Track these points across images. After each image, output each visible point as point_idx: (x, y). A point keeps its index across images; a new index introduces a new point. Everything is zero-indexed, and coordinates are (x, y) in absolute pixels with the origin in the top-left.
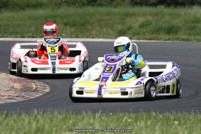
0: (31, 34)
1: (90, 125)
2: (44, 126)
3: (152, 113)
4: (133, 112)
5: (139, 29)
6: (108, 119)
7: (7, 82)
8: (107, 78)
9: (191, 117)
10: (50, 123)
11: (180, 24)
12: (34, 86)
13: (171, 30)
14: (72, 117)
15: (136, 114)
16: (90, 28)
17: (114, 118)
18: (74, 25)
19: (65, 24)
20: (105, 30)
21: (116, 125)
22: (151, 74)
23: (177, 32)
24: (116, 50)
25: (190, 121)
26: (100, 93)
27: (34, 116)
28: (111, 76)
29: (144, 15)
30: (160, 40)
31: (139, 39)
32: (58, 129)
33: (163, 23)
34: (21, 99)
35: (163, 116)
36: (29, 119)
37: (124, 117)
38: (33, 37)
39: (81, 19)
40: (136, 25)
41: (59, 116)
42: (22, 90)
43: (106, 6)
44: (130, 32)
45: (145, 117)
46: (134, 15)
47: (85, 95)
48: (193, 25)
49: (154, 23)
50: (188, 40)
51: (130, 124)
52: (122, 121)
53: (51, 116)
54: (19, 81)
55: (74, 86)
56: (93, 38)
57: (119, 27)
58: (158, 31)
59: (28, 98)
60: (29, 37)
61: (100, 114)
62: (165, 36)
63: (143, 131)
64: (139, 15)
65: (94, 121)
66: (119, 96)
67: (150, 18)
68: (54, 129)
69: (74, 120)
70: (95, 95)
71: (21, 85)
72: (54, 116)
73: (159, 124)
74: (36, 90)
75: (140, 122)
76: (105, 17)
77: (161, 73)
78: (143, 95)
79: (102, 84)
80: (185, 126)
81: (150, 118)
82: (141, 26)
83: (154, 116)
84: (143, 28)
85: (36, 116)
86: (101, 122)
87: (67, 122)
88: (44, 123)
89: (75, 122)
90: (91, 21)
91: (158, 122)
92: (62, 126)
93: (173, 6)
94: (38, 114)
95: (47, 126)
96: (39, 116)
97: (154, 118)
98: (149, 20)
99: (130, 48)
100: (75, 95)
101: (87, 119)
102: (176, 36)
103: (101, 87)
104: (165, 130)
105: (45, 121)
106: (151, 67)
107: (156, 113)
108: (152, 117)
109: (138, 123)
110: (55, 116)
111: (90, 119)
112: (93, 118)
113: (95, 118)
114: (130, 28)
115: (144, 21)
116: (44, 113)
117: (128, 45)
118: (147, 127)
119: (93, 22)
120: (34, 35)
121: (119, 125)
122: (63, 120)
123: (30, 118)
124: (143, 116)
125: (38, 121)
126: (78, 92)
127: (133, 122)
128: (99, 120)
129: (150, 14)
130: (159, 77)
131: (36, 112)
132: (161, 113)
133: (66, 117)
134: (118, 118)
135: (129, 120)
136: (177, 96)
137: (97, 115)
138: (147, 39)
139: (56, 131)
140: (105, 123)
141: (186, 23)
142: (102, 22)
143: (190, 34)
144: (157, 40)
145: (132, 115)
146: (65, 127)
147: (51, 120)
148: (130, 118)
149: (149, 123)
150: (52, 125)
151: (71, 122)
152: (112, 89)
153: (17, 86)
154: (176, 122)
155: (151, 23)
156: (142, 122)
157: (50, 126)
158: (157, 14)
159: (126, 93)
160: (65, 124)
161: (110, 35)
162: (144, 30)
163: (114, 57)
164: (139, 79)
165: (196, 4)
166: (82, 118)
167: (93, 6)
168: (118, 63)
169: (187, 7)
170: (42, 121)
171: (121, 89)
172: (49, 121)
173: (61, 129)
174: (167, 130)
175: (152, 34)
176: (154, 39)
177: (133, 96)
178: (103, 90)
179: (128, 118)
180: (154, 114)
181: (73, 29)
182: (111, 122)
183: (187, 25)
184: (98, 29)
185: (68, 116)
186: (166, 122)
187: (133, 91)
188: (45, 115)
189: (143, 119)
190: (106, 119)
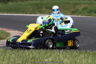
0: (30, 12)
1: (58, 56)
2: (36, 56)
3: (87, 51)
4: (78, 50)
5: (82, 11)
6: (66, 53)
10: (38, 55)
14: (49, 52)
15: (80, 51)
17: (69, 53)
19: (47, 8)
20: (66, 11)
29: (84, 4)
30: (92, 16)
31: (82, 15)
33: (94, 8)
35: (93, 52)
36: (29, 53)
37: (74, 52)
38: (31, 14)
40: (80, 9)
41: (43, 51)
44: (78, 12)
45: (84, 53)
46: (80, 4)
49: (89, 8)
51: (77, 56)
52: (73, 54)
53: (39, 51)
57: (73, 10)
58: (91, 12)
60: (29, 14)
61: (63, 51)
62: (94, 14)
63: (83, 59)
64: (82, 4)
65: (60, 54)
67: (87, 5)
68: (41, 57)
69: (50, 54)
73: (90, 56)
75: (82, 55)
81: (86, 53)
82: (83, 9)
83: (88, 52)
85: (32, 51)
86: (63, 55)
87: (47, 54)
88: (36, 54)
89: (51, 54)
92: (44, 56)
95: (37, 56)
97: (89, 53)
98: (87, 7)
101: (56, 53)
104: (93, 59)
105: (36, 53)
107: (89, 51)
108: (88, 53)
109: (81, 55)
110: (41, 51)
111: (58, 53)
112: (59, 53)
113: (60, 52)
114: (77, 10)
118: (85, 57)
120: (32, 13)
121: (71, 56)
122: (45, 53)
123: (29, 52)
124: (83, 52)
125: (33, 54)
127: (78, 55)
128: (62, 54)
132: (92, 51)
133: (46, 52)
134: (71, 53)
138: (86, 16)
139: (41, 58)
140: (65, 55)
142: (64, 7)
144: (91, 16)
146: (46, 57)
147: (39, 53)
148: (77, 53)
149: (86, 55)
150: (40, 56)
151: (49, 54)
156: (83, 55)
157: (38, 56)
158: (90, 4)
160: (46, 55)
161: (68, 13)
162: (84, 11)
166: (54, 52)
170: (35, 54)
172: (38, 54)
173: (44, 57)
176: (89, 16)
179: (76, 53)
180: (88, 51)
181: (50, 11)
182: (68, 55)
184: (62, 10)
185: (47, 51)
186: (94, 55)
188: (36, 51)
190: (65, 53)
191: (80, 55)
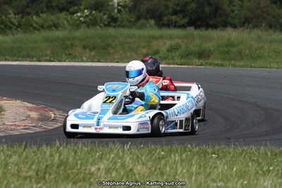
0: (48, 58)
1: (119, 158)
2: (67, 159)
4: (167, 145)
5: (167, 53)
6: (138, 152)
7: (22, 110)
9: (231, 150)
10: (74, 156)
11: (212, 48)
12: (53, 116)
13: (203, 55)
14: (98, 150)
15: (169, 147)
16: (112, 51)
18: (94, 48)
19: (84, 48)
20: (129, 54)
21: (148, 158)
23: (209, 57)
25: (230, 154)
27: (56, 148)
29: (171, 38)
30: (192, 65)
31: (168, 64)
32: (84, 162)
33: (194, 46)
34: (38, 130)
35: (199, 149)
36: (51, 152)
37: (156, 149)
38: (51, 61)
39: (102, 42)
40: (164, 49)
41: (84, 148)
42: (39, 120)
43: (129, 27)
45: (179, 149)
46: (161, 37)
48: (226, 49)
50: (222, 65)
51: (163, 157)
52: (154, 154)
53: (76, 148)
54: (36, 110)
56: (117, 62)
57: (145, 51)
58: (188, 55)
59: (45, 128)
60: (46, 61)
61: (130, 146)
62: (197, 61)
63: (179, 165)
64: (166, 38)
65: (123, 153)
67: (179, 41)
68: (79, 162)
71: (38, 114)
72: (78, 148)
74: (54, 120)
76: (129, 40)
80: (224, 161)
81: (185, 151)
82: (169, 50)
83: (189, 149)
84: (172, 52)
85: (58, 148)
87: (94, 154)
88: (67, 156)
89: (102, 154)
90: (113, 44)
91: (194, 155)
92: (88, 159)
93: (203, 29)
94: (61, 145)
95: (71, 159)
96: (61, 148)
97: (190, 151)
98: (178, 43)
101: (115, 152)
102: (210, 61)
104: (202, 164)
105: (69, 153)
107: (191, 145)
108: (187, 150)
110: (80, 147)
111: (119, 151)
112: (122, 151)
113: (124, 150)
114: (157, 52)
115: (173, 44)
116: (67, 145)
118: (182, 161)
119: (116, 45)
120: (52, 59)
121: (151, 158)
122: (89, 152)
123: (52, 150)
124: (177, 149)
125: (60, 155)
127: (167, 155)
128: (129, 153)
129: (179, 37)
131: (58, 144)
132: (198, 145)
133: (92, 150)
134: (149, 151)
135: (163, 153)
137: (127, 147)
138: (177, 64)
139: (81, 163)
140: (135, 156)
141: (219, 47)
142: (125, 46)
143: (224, 59)
145: (164, 148)
146: (91, 160)
147: (75, 153)
148: (162, 150)
149: (184, 156)
150: (78, 158)
151: (98, 154)
153: (34, 115)
154: (214, 155)
155: (180, 46)
156: (177, 155)
157: (74, 158)
158: (187, 37)
160: (91, 157)
162: (173, 54)
165: (229, 25)
166: (109, 150)
167: (114, 27)
169: (219, 29)
170: (65, 154)
172: (73, 154)
173: (87, 162)
174: (204, 164)
175: (182, 58)
176: (185, 65)
180: (189, 146)
181: (93, 53)
182: (142, 155)
183: (220, 48)
184: (121, 52)
185: (94, 148)
186: (203, 155)
188: (69, 146)
189: (177, 152)
191: (170, 155)
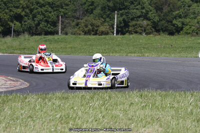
8: (90, 76)
22: (113, 74)
24: (94, 61)
26: (86, 84)
28: (92, 75)
47: (77, 85)
55: (71, 80)
66: (97, 86)
70: (83, 85)
77: (119, 74)
78: (110, 86)
79: (87, 79)
99: (102, 60)
100: (71, 85)
103: (87, 81)
106: (113, 70)
117: (101, 58)
126: (73, 84)
130: (118, 76)
136: (127, 87)
152: (93, 82)
159: (101, 84)
163: (93, 64)
164: (108, 77)
168: (96, 67)
171: (98, 82)
177: (105, 86)
178: (88, 83)
187: (105, 83)
